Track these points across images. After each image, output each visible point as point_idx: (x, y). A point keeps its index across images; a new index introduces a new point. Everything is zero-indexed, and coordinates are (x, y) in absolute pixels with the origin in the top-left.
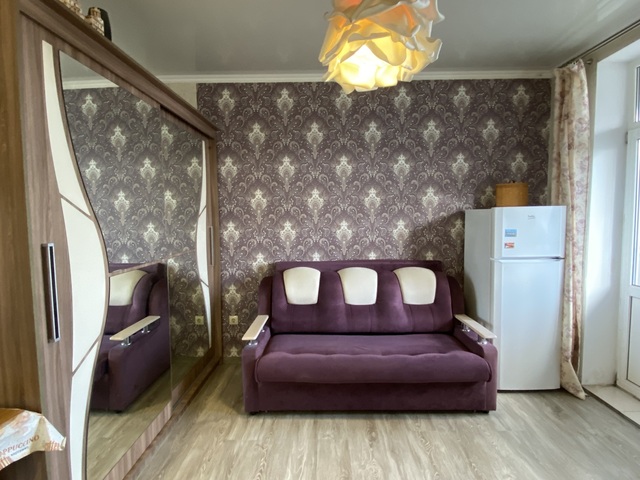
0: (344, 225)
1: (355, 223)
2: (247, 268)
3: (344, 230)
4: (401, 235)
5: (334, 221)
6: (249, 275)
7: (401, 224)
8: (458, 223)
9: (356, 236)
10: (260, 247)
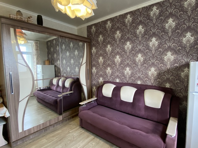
0: (128, 69)
1: (132, 68)
2: (98, 81)
3: (128, 71)
4: (153, 75)
5: (124, 67)
6: (98, 84)
7: (153, 69)
8: (186, 70)
9: (132, 73)
10: (101, 76)
